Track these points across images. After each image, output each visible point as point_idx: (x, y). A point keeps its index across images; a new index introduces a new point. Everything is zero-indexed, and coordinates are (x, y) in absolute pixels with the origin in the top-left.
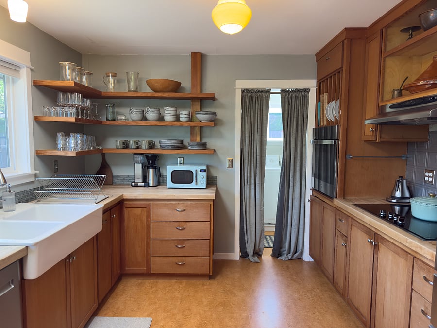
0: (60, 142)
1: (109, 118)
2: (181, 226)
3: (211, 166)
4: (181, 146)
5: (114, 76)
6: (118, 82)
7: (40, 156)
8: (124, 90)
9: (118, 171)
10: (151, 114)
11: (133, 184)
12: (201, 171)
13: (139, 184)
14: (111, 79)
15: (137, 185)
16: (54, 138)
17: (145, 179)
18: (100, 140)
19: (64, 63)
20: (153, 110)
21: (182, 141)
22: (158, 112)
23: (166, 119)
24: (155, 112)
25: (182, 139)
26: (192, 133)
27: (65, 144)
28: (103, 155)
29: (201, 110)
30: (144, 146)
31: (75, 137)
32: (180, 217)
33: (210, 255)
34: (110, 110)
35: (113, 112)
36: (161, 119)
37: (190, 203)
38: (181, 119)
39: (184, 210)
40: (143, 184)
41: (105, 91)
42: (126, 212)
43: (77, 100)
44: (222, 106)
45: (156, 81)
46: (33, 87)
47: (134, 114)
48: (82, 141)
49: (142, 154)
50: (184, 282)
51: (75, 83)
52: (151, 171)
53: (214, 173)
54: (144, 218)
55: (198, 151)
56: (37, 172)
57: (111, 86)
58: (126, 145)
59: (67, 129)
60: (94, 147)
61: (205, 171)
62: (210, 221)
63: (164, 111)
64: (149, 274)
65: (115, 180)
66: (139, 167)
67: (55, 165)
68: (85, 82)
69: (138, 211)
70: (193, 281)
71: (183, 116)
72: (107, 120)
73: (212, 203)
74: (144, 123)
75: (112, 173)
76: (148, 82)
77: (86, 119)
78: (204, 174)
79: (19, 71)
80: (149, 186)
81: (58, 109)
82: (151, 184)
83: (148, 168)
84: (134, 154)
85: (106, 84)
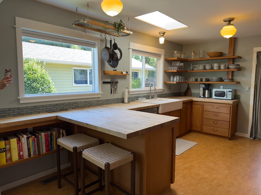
0: (172, 79)
1: (191, 70)
2: (216, 114)
3: (237, 90)
4: (221, 80)
5: (194, 52)
6: (196, 54)
7: (165, 84)
8: (198, 58)
9: (193, 91)
10: (208, 67)
11: (199, 96)
12: (229, 92)
13: (201, 96)
14: (193, 54)
15: (200, 97)
16: (170, 77)
17: (204, 95)
18: (187, 78)
19: (175, 51)
20: (209, 65)
21: (222, 78)
22: (211, 66)
23: (214, 68)
24: (209, 66)
25: (221, 77)
26: (228, 74)
27: (173, 79)
28: (188, 84)
29: (233, 64)
30: (204, 80)
31: (177, 77)
32: (216, 110)
33: (229, 128)
34: (192, 66)
35: (193, 67)
36: (212, 68)
37: (221, 105)
38: (221, 68)
39: (218, 108)
40: (203, 96)
41: (190, 59)
42: (194, 106)
43: (178, 64)
44: (245, 61)
45: (211, 53)
46: (165, 61)
47: (201, 67)
48: (179, 79)
49: (203, 84)
50: (216, 138)
51: (177, 58)
52: (207, 91)
53: (239, 93)
54: (201, 109)
55: (229, 83)
56: (164, 89)
57: (193, 57)
58: (197, 80)
59: (174, 74)
60: (184, 81)
61: (231, 92)
62: (230, 114)
63: (214, 65)
64: (201, 132)
65: (192, 95)
66: (202, 89)
67: (170, 87)
68: (183, 57)
69: (198, 106)
70: (221, 139)
71: (222, 67)
72: (190, 70)
73: (231, 106)
74: (204, 71)
75: (191, 92)
76: (208, 54)
77: (181, 71)
78: (231, 93)
79: (161, 56)
80: (205, 97)
81: (172, 67)
82: (206, 96)
83: (206, 90)
84: (200, 84)
85: (191, 56)
